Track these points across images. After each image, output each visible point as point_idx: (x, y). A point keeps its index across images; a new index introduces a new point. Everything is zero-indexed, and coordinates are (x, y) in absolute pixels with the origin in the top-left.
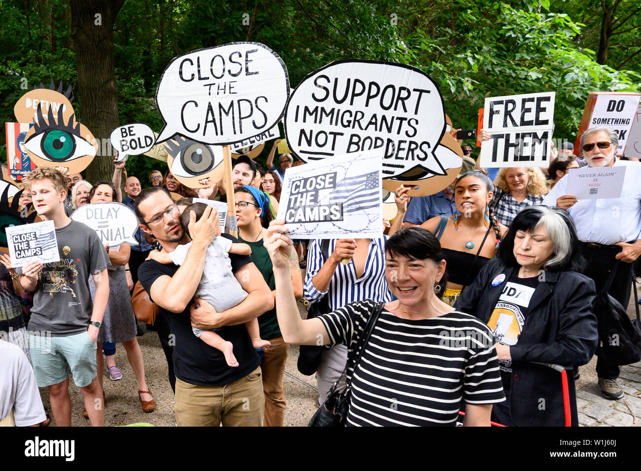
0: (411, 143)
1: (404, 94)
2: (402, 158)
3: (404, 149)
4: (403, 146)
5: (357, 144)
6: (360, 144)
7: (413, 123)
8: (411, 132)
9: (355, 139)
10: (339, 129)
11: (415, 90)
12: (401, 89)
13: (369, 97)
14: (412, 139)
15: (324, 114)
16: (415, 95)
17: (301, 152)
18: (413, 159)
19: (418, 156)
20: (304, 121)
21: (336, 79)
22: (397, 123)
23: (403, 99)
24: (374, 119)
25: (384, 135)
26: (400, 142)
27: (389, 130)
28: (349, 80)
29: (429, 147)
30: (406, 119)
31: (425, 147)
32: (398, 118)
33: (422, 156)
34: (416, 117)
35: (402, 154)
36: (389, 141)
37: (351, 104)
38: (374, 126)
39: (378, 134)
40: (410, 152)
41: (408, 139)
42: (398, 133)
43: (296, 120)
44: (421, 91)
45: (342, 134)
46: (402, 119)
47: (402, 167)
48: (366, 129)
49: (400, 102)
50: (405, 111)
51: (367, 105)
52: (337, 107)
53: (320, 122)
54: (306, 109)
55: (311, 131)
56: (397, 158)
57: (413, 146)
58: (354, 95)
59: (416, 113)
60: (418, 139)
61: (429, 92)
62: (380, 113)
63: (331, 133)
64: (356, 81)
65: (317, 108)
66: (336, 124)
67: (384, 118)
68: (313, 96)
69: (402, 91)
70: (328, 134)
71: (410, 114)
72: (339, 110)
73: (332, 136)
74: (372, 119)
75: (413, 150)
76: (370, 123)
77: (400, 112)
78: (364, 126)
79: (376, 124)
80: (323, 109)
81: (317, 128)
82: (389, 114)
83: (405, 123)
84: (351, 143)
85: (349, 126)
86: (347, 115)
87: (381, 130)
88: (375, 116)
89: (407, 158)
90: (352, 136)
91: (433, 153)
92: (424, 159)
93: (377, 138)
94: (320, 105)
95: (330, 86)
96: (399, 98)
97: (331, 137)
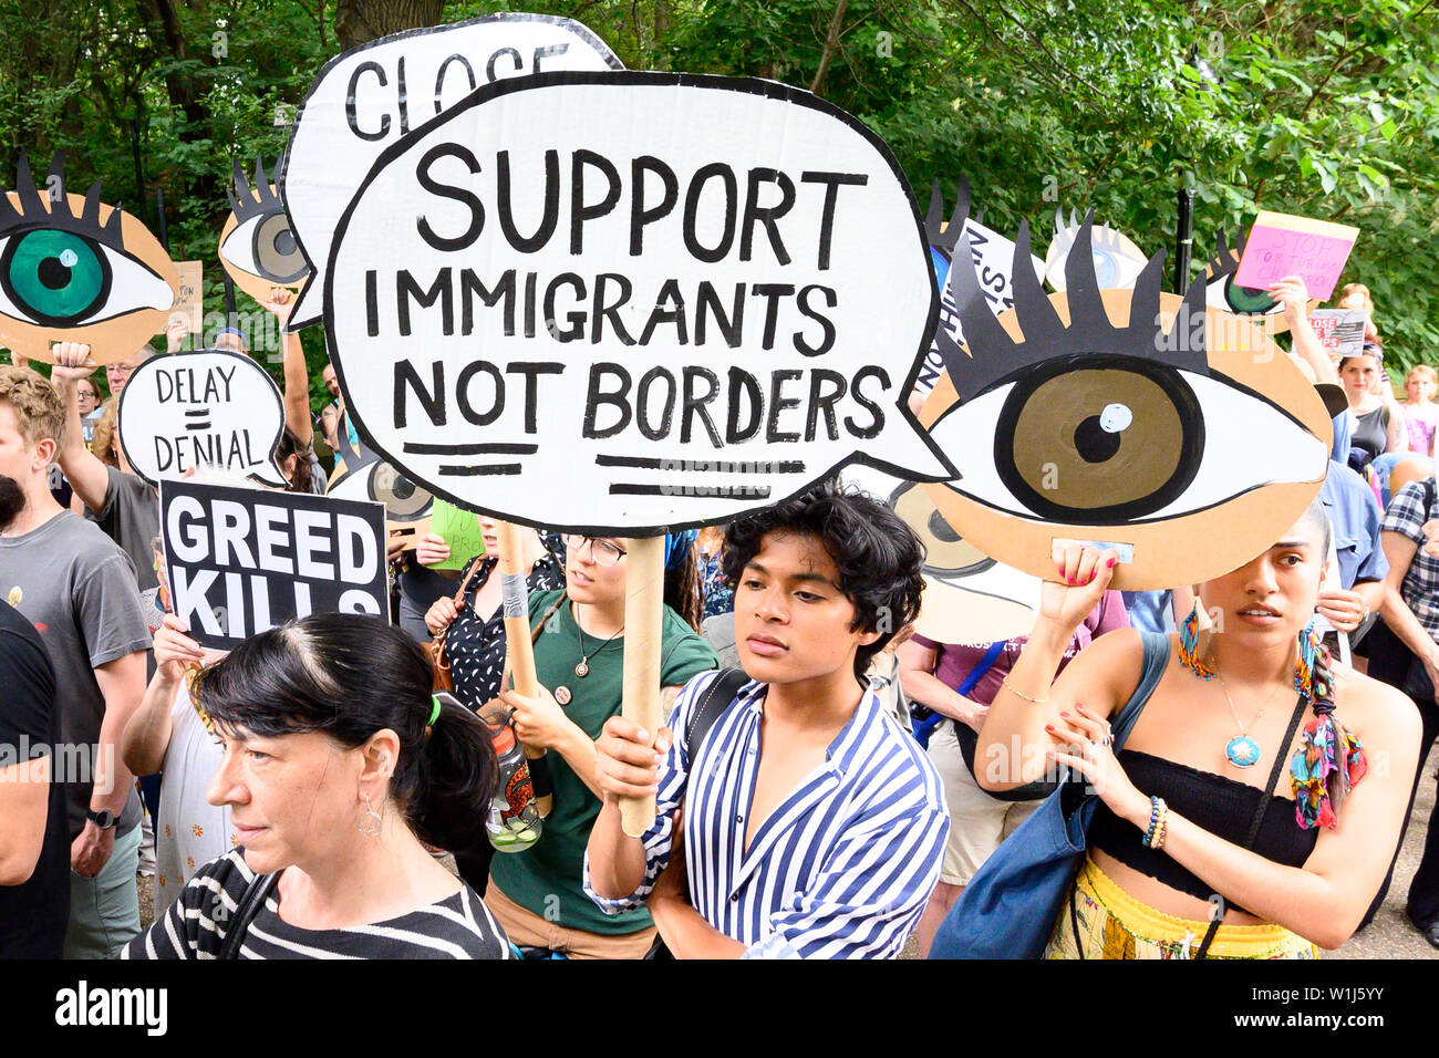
0: (818, 376)
1: (770, 195)
2: (792, 437)
3: (794, 403)
4: (789, 389)
5: (618, 399)
6: (632, 397)
7: (816, 301)
8: (815, 337)
9: (610, 383)
10: (543, 348)
11: (809, 177)
12: (759, 175)
13: (640, 218)
14: (820, 362)
15: (476, 299)
16: (811, 197)
17: (410, 448)
18: (833, 436)
19: (849, 422)
20: (405, 329)
21: (503, 158)
22: (756, 307)
23: (770, 217)
24: (670, 299)
25: (716, 355)
26: (780, 377)
27: (733, 335)
28: (552, 158)
29: (886, 384)
30: (788, 290)
31: (870, 387)
32: (760, 289)
33: (864, 419)
34: (824, 278)
35: (792, 420)
36: (738, 376)
37: (576, 248)
38: (672, 326)
39: (692, 355)
40: (821, 411)
41: (808, 365)
42: (768, 343)
43: (373, 329)
44: (833, 181)
45: (556, 368)
46: (774, 292)
47: (797, 467)
48: (645, 339)
49: (759, 227)
50: (784, 259)
51: (636, 248)
52: (523, 263)
53: (467, 328)
54: (405, 282)
55: (438, 368)
56: (774, 436)
57: (828, 388)
58: (581, 214)
59: (824, 263)
60: (844, 360)
61: (861, 180)
62: (691, 274)
63: (513, 368)
64: (581, 157)
65: (445, 274)
66: (530, 330)
67: (707, 293)
68: (423, 228)
69: (763, 186)
70: (503, 371)
71: (801, 271)
72: (532, 279)
73: (521, 378)
74: (662, 300)
75: (828, 404)
76: (658, 316)
77: (764, 268)
78: (635, 330)
79: (679, 317)
80: (469, 278)
81: (457, 353)
82: (726, 276)
83: (787, 304)
84: (595, 398)
85: (578, 333)
86: (566, 292)
87: (700, 339)
88: (671, 288)
89: (810, 435)
90: (597, 370)
91: (902, 404)
92: (871, 432)
93: (690, 373)
94: (457, 261)
95: (484, 186)
96: (753, 212)
97: (516, 384)
